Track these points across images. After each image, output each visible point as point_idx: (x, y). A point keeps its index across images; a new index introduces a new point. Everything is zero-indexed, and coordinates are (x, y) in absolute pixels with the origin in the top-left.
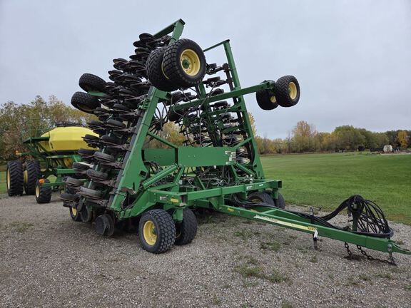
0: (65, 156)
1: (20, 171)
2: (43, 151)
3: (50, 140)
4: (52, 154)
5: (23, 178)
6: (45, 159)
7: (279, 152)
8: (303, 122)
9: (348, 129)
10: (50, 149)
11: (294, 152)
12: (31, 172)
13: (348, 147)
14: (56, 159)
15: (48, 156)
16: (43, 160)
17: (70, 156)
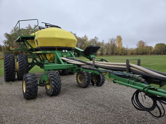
0: (48, 52)
1: (12, 63)
2: (30, 47)
3: (36, 38)
4: (37, 50)
5: (15, 68)
6: (31, 53)
7: (132, 54)
8: (142, 41)
9: (163, 45)
10: (35, 46)
11: (139, 54)
12: (21, 63)
13: (162, 53)
14: (40, 54)
15: (33, 51)
16: (30, 54)
17: (52, 52)
